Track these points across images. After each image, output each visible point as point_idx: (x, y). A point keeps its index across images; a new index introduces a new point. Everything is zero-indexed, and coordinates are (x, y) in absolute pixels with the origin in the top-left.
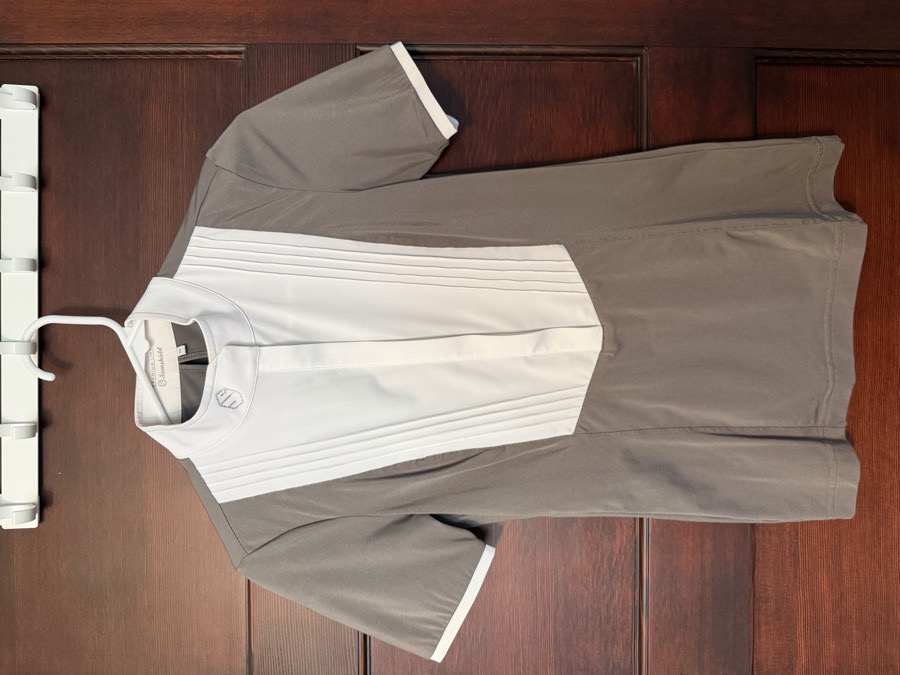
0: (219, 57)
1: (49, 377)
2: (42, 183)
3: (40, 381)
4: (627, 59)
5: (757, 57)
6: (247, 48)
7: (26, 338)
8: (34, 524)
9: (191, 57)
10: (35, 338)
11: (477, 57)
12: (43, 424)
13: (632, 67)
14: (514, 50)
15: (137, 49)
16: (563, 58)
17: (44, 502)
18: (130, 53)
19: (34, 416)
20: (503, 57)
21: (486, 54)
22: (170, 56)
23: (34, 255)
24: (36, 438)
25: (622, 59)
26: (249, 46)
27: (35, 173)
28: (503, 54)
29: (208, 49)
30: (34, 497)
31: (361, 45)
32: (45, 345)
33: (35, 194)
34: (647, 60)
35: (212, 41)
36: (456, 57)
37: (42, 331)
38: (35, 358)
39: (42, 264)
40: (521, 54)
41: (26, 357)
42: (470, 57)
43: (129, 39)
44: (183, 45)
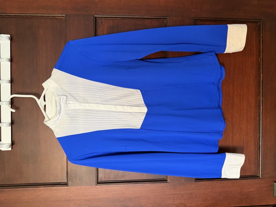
0: (58, 17)
1: (14, 111)
2: (11, 60)
3: (11, 112)
4: (163, 20)
5: (196, 19)
6: (66, 16)
7: (8, 101)
8: (10, 149)
9: (51, 17)
10: (10, 101)
11: (125, 19)
12: (12, 123)
13: (164, 21)
14: (134, 17)
15: (36, 15)
16: (147, 19)
17: (13, 144)
18: (35, 16)
19: (10, 121)
20: (132, 19)
21: (127, 18)
22: (45, 17)
23: (10, 79)
24: (11, 127)
25: (162, 20)
26: (66, 15)
27: (10, 58)
28: (132, 18)
29: (55, 15)
30: (10, 142)
31: (95, 15)
32: (13, 102)
33: (10, 63)
34: (168, 20)
35: (56, 13)
36: (120, 19)
37: (12, 99)
38: (10, 106)
39: (12, 81)
40: (136, 18)
41: (8, 106)
42: (123, 19)
43: (34, 12)
44: (49, 14)
